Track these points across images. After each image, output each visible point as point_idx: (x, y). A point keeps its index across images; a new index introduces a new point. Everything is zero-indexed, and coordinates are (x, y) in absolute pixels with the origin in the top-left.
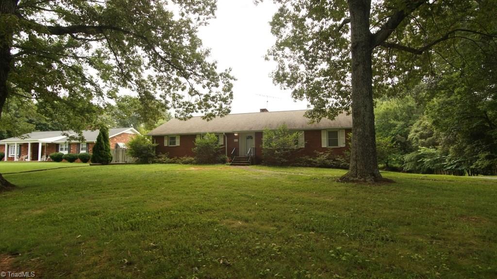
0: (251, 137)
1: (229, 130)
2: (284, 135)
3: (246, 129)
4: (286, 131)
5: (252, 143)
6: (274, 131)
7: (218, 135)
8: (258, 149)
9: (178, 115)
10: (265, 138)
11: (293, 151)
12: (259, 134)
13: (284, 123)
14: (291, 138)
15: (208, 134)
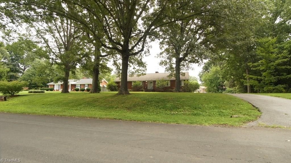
0: (152, 83)
1: (144, 80)
2: (163, 82)
3: (150, 80)
4: (163, 81)
5: (152, 85)
6: (160, 80)
7: (140, 81)
8: (154, 87)
9: (130, 75)
10: (157, 82)
11: (165, 87)
12: (154, 82)
13: (164, 78)
14: (165, 83)
15: (137, 81)
